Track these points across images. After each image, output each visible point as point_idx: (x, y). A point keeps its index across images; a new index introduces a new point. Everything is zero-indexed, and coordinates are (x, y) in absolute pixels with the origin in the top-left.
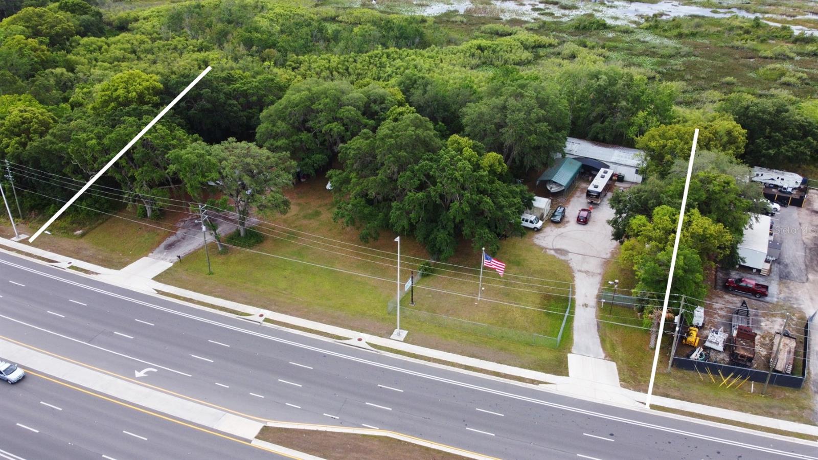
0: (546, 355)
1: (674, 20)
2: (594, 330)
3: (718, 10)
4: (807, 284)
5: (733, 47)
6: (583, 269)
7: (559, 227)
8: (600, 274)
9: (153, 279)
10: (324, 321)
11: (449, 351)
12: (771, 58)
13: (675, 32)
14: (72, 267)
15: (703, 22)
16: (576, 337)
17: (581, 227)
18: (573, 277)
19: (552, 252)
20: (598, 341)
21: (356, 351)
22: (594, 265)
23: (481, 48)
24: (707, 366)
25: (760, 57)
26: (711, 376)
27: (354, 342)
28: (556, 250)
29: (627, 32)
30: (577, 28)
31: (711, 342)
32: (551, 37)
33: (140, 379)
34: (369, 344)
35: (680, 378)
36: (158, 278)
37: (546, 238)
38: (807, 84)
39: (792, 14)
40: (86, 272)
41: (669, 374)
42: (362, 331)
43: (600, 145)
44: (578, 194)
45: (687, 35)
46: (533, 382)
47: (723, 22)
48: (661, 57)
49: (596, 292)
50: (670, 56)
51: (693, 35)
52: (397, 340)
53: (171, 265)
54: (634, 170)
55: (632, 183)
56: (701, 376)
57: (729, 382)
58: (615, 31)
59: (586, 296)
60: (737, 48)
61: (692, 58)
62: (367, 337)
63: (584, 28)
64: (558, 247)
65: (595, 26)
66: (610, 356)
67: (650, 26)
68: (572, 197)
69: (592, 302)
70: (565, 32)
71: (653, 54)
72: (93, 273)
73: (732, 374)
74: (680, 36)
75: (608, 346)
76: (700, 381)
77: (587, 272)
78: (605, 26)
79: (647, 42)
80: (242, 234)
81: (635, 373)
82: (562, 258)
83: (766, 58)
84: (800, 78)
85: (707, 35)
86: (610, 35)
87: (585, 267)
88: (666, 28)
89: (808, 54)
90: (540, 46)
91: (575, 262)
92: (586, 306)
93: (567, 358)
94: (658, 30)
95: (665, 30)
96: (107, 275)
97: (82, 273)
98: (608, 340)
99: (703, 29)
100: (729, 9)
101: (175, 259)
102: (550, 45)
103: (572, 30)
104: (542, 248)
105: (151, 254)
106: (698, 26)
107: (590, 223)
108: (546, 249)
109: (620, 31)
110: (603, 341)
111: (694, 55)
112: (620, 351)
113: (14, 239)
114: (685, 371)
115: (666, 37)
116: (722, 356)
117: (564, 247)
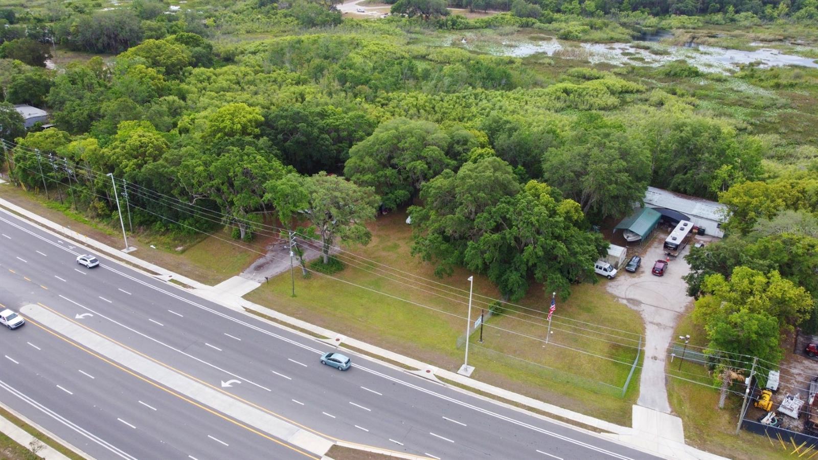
0: (611, 404)
1: (772, 70)
2: (662, 384)
6: (655, 321)
7: (634, 277)
8: (672, 328)
9: (242, 297)
10: (395, 350)
11: (513, 391)
13: (772, 82)
14: (172, 281)
15: (803, 73)
16: (643, 389)
17: (657, 278)
18: (644, 329)
19: (625, 302)
20: (665, 395)
21: (424, 382)
22: (667, 318)
23: (566, 91)
24: (779, 432)
26: (782, 442)
27: (423, 373)
28: (629, 300)
29: (719, 80)
30: (668, 74)
31: (785, 407)
32: (640, 82)
33: (226, 389)
34: (437, 376)
35: (749, 441)
36: (247, 297)
37: (619, 287)
40: (184, 285)
41: (737, 436)
42: (431, 363)
43: (682, 197)
44: (656, 244)
45: (785, 86)
46: (595, 429)
48: (754, 108)
49: (666, 346)
50: (765, 108)
51: (792, 86)
52: (463, 375)
53: (259, 285)
54: (716, 224)
55: (714, 237)
56: (771, 442)
57: (801, 451)
58: (707, 79)
59: (656, 349)
61: (789, 111)
62: (435, 370)
63: (675, 74)
64: (631, 296)
65: (686, 73)
66: (677, 411)
67: (746, 75)
68: (649, 247)
69: (662, 355)
70: (654, 78)
71: (747, 104)
72: (190, 287)
73: (805, 443)
74: (777, 86)
75: (675, 401)
76: (770, 447)
77: (658, 325)
78: (697, 74)
79: (741, 92)
80: (325, 261)
81: (701, 431)
82: (635, 308)
85: (807, 87)
86: (702, 83)
87: (657, 319)
88: (763, 77)
90: (627, 92)
91: (647, 313)
92: (655, 358)
93: (631, 409)
94: (753, 80)
95: (761, 80)
96: (202, 290)
97: (180, 286)
98: (675, 395)
99: (803, 81)
101: (263, 280)
102: (638, 91)
103: (662, 76)
104: (614, 297)
105: (241, 274)
106: (798, 77)
107: (665, 275)
108: (619, 297)
109: (713, 79)
110: (670, 396)
111: (792, 108)
112: (687, 408)
113: (125, 250)
114: (755, 435)
115: (762, 87)
116: (796, 423)
117: (637, 297)
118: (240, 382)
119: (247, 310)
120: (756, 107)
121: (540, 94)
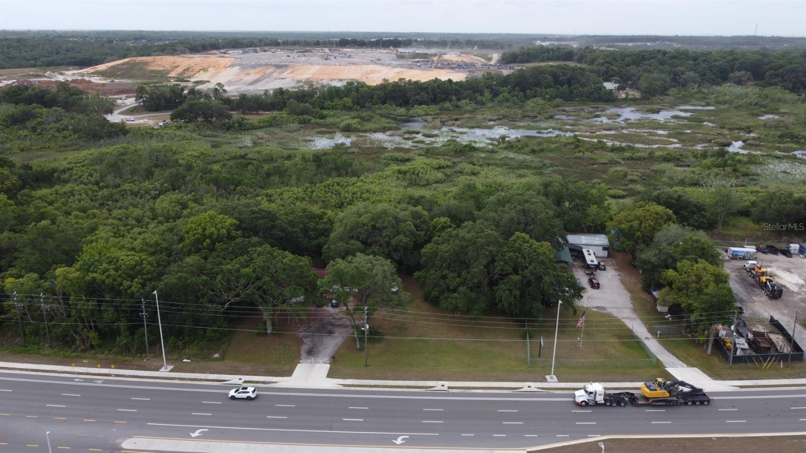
1: (518, 141)
2: (666, 351)
3: (542, 131)
4: (756, 303)
5: (576, 158)
6: (624, 317)
7: (585, 293)
8: (637, 318)
9: (327, 377)
12: (607, 164)
13: (528, 149)
14: (247, 382)
16: (660, 358)
17: (598, 291)
18: (624, 323)
19: (595, 309)
20: (675, 358)
22: (629, 313)
23: (400, 172)
25: (599, 163)
26: (756, 363)
27: (526, 389)
28: (597, 308)
29: (492, 152)
34: (538, 388)
36: (331, 376)
37: (583, 301)
38: (644, 179)
39: (593, 131)
47: (553, 140)
48: (534, 169)
49: (645, 329)
50: (540, 168)
51: (542, 150)
52: (554, 382)
53: (328, 366)
54: (601, 248)
55: (601, 258)
56: (750, 365)
57: (767, 366)
58: (483, 151)
59: (642, 332)
60: (579, 158)
62: (532, 384)
63: (459, 151)
64: (595, 305)
65: (466, 149)
66: (690, 364)
67: (505, 146)
69: (649, 335)
70: (447, 155)
71: (528, 167)
72: (271, 382)
74: (533, 152)
75: (683, 359)
76: (750, 368)
77: (628, 318)
78: (474, 149)
79: (515, 159)
82: (605, 312)
83: (603, 164)
84: (637, 175)
85: (551, 151)
86: (483, 155)
87: (625, 315)
88: (520, 146)
89: (628, 159)
90: (443, 167)
91: (615, 313)
92: (647, 338)
93: (667, 371)
94: (515, 149)
95: (520, 149)
96: (283, 382)
97: (260, 384)
98: (679, 355)
99: (545, 146)
100: (547, 129)
101: (327, 360)
102: (448, 167)
103: (452, 153)
104: (587, 309)
105: (301, 361)
106: (538, 143)
107: (601, 287)
108: (590, 308)
109: (488, 152)
110: (677, 357)
111: (556, 166)
112: (692, 361)
113: (163, 369)
115: (523, 153)
116: (749, 352)
117: (599, 305)
118: (408, 437)
119: (344, 385)
120: (535, 168)
121: (385, 176)
